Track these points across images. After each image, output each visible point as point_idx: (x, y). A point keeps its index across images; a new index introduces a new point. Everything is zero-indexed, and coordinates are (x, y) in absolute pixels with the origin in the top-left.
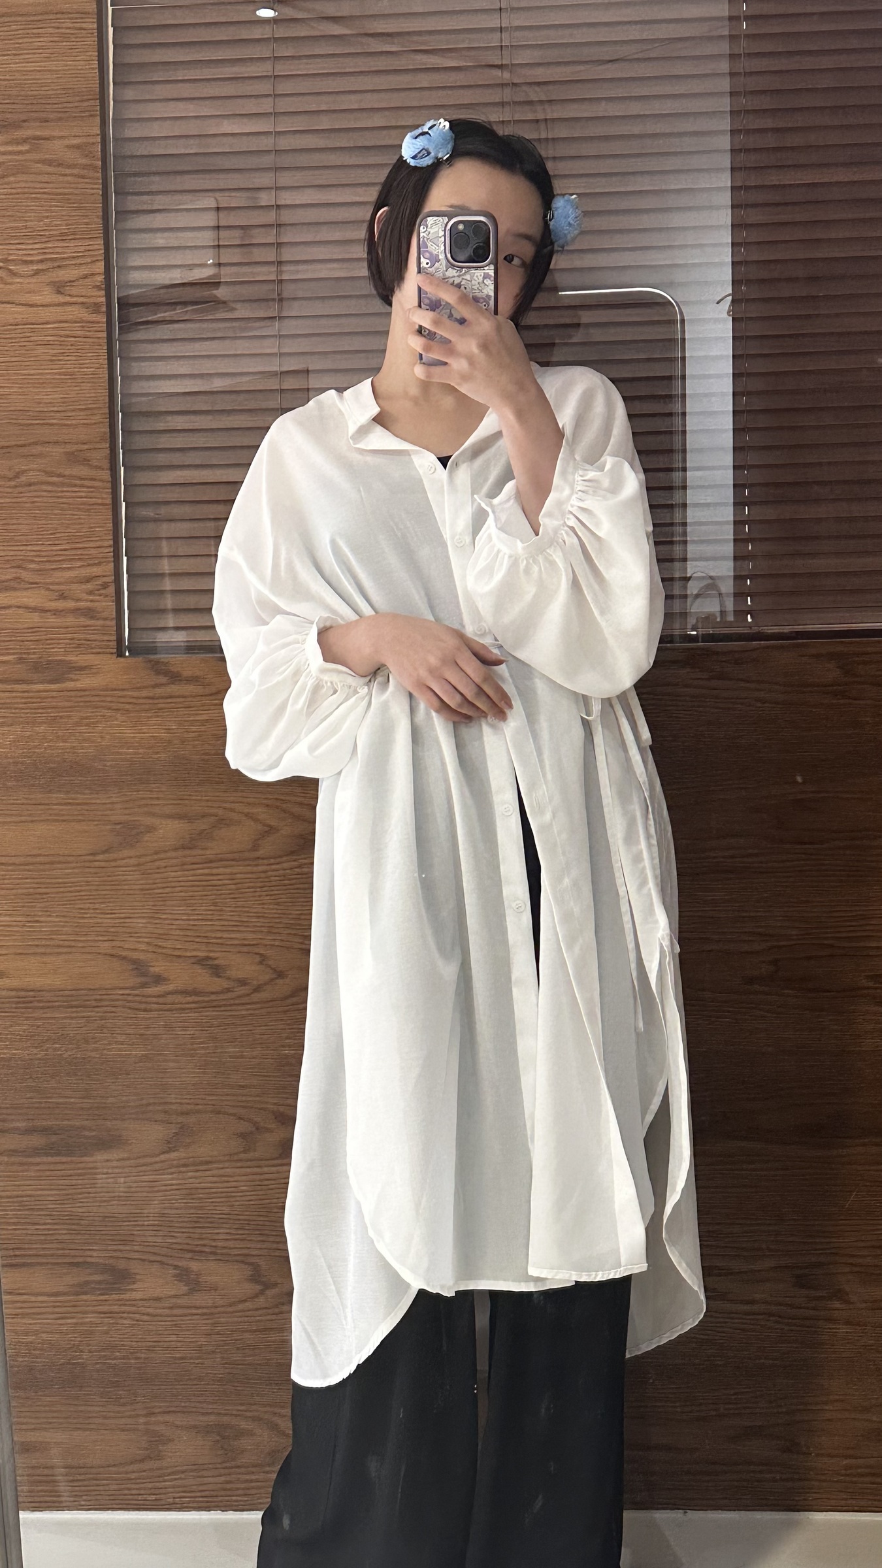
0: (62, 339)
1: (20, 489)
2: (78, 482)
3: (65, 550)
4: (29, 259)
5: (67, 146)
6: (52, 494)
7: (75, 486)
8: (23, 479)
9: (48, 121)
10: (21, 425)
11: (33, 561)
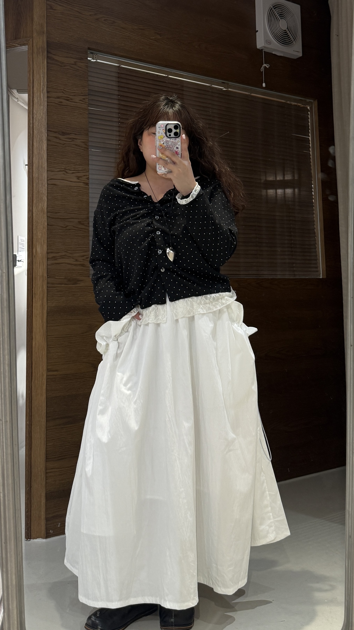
0: (79, 191)
1: (67, 231)
2: (81, 229)
3: (78, 248)
4: (71, 169)
5: (81, 142)
6: (75, 232)
7: (81, 230)
8: (68, 228)
9: (76, 134)
10: (67, 213)
11: (69, 250)
